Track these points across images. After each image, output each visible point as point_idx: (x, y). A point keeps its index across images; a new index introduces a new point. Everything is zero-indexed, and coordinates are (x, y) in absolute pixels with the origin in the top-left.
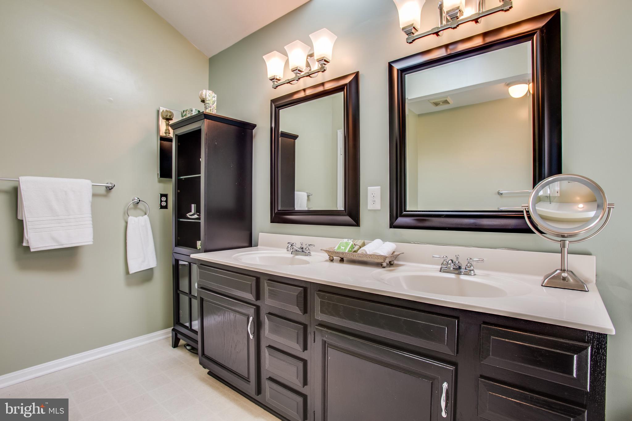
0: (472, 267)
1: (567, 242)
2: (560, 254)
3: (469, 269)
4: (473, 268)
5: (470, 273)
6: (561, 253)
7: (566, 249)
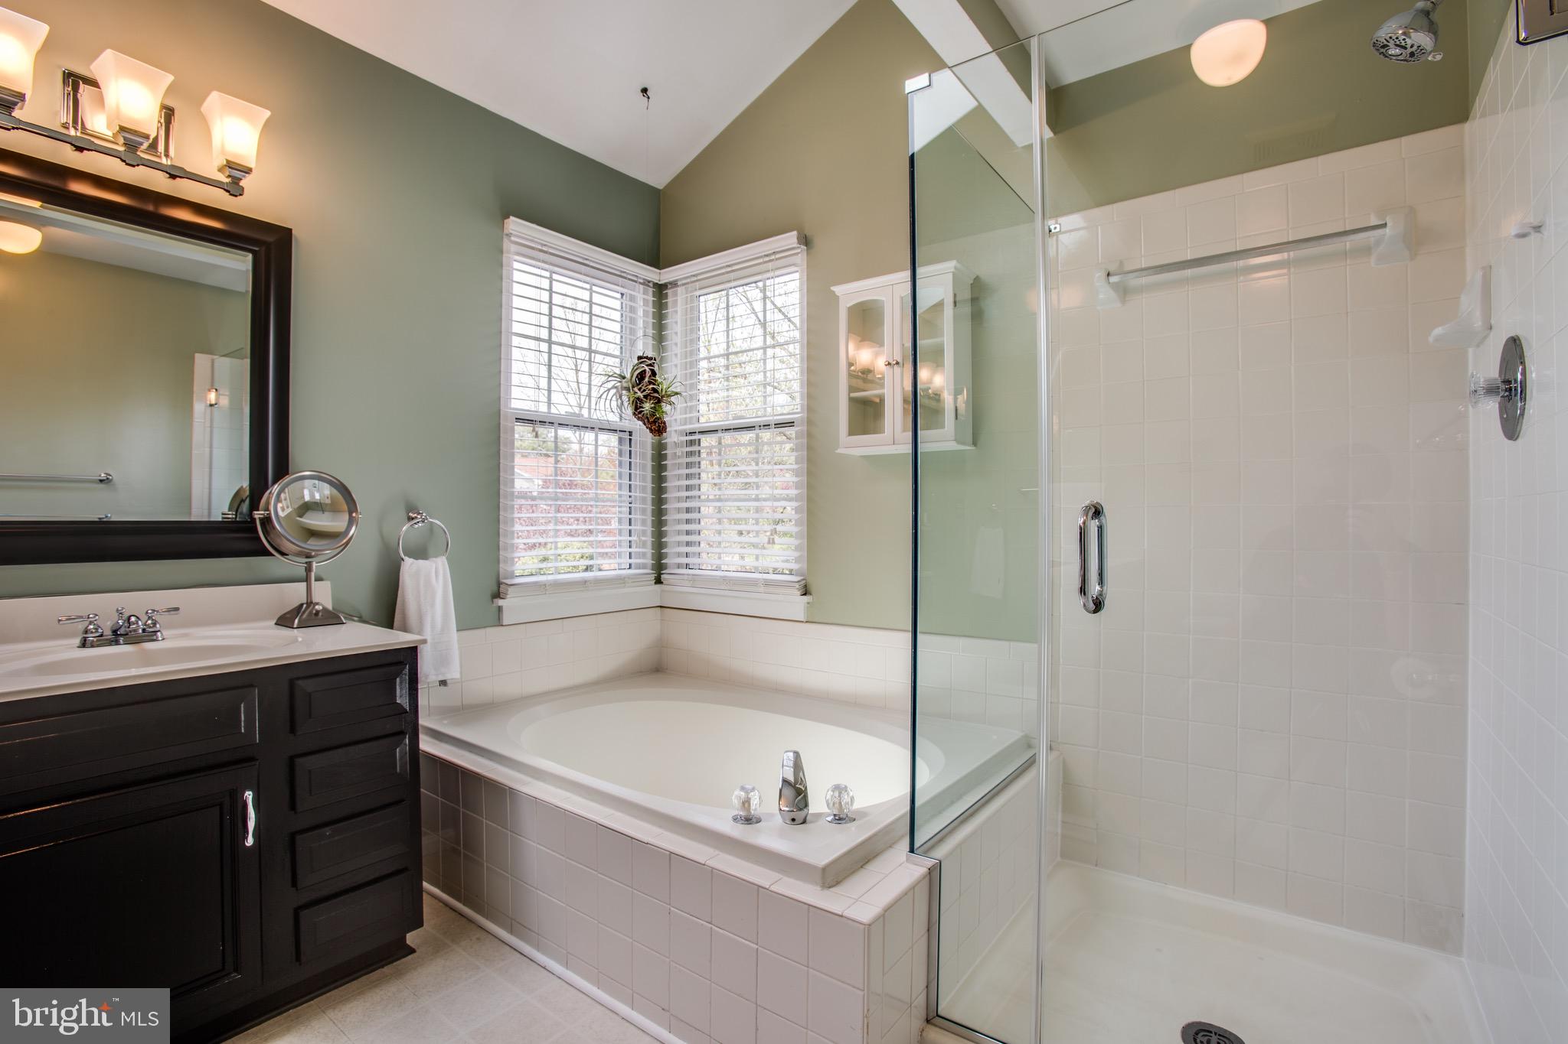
0: (158, 626)
1: (314, 565)
2: (305, 583)
3: (151, 630)
4: (160, 627)
5: (155, 638)
6: (307, 581)
7: (313, 575)
